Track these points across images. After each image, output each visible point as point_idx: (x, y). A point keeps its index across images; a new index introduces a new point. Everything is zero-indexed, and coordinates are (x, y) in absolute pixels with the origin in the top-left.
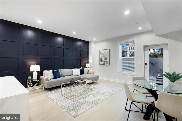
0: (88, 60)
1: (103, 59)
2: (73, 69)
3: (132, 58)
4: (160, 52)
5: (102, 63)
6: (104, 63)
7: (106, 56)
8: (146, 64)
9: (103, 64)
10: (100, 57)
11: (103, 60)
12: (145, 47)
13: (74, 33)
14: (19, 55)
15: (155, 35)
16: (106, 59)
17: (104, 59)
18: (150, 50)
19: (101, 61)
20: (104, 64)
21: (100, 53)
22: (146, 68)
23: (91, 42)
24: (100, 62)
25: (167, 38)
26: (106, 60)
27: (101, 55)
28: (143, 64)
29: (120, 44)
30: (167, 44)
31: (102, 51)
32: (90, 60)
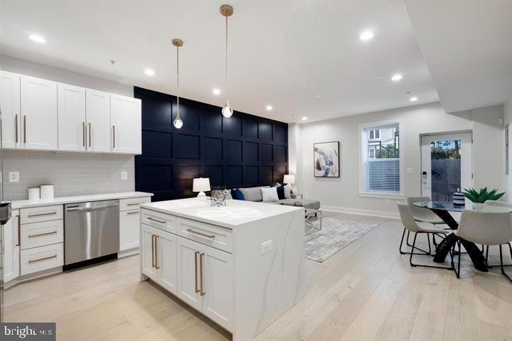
0: (287, 167)
1: (323, 164)
2: (263, 189)
3: (392, 162)
4: (452, 146)
5: (322, 173)
6: (327, 173)
7: (331, 158)
8: (425, 173)
9: (323, 177)
10: (316, 160)
11: (323, 167)
12: (422, 136)
13: (269, 108)
14: (172, 158)
15: (444, 112)
16: (331, 164)
17: (327, 165)
18: (433, 143)
19: (319, 168)
20: (326, 176)
21: (316, 150)
22: (425, 183)
23: (294, 124)
24: (316, 170)
25: (470, 118)
26: (331, 167)
27: (318, 156)
28: (419, 174)
29: (365, 130)
30: (470, 132)
31: (319, 147)
32: (292, 167)
